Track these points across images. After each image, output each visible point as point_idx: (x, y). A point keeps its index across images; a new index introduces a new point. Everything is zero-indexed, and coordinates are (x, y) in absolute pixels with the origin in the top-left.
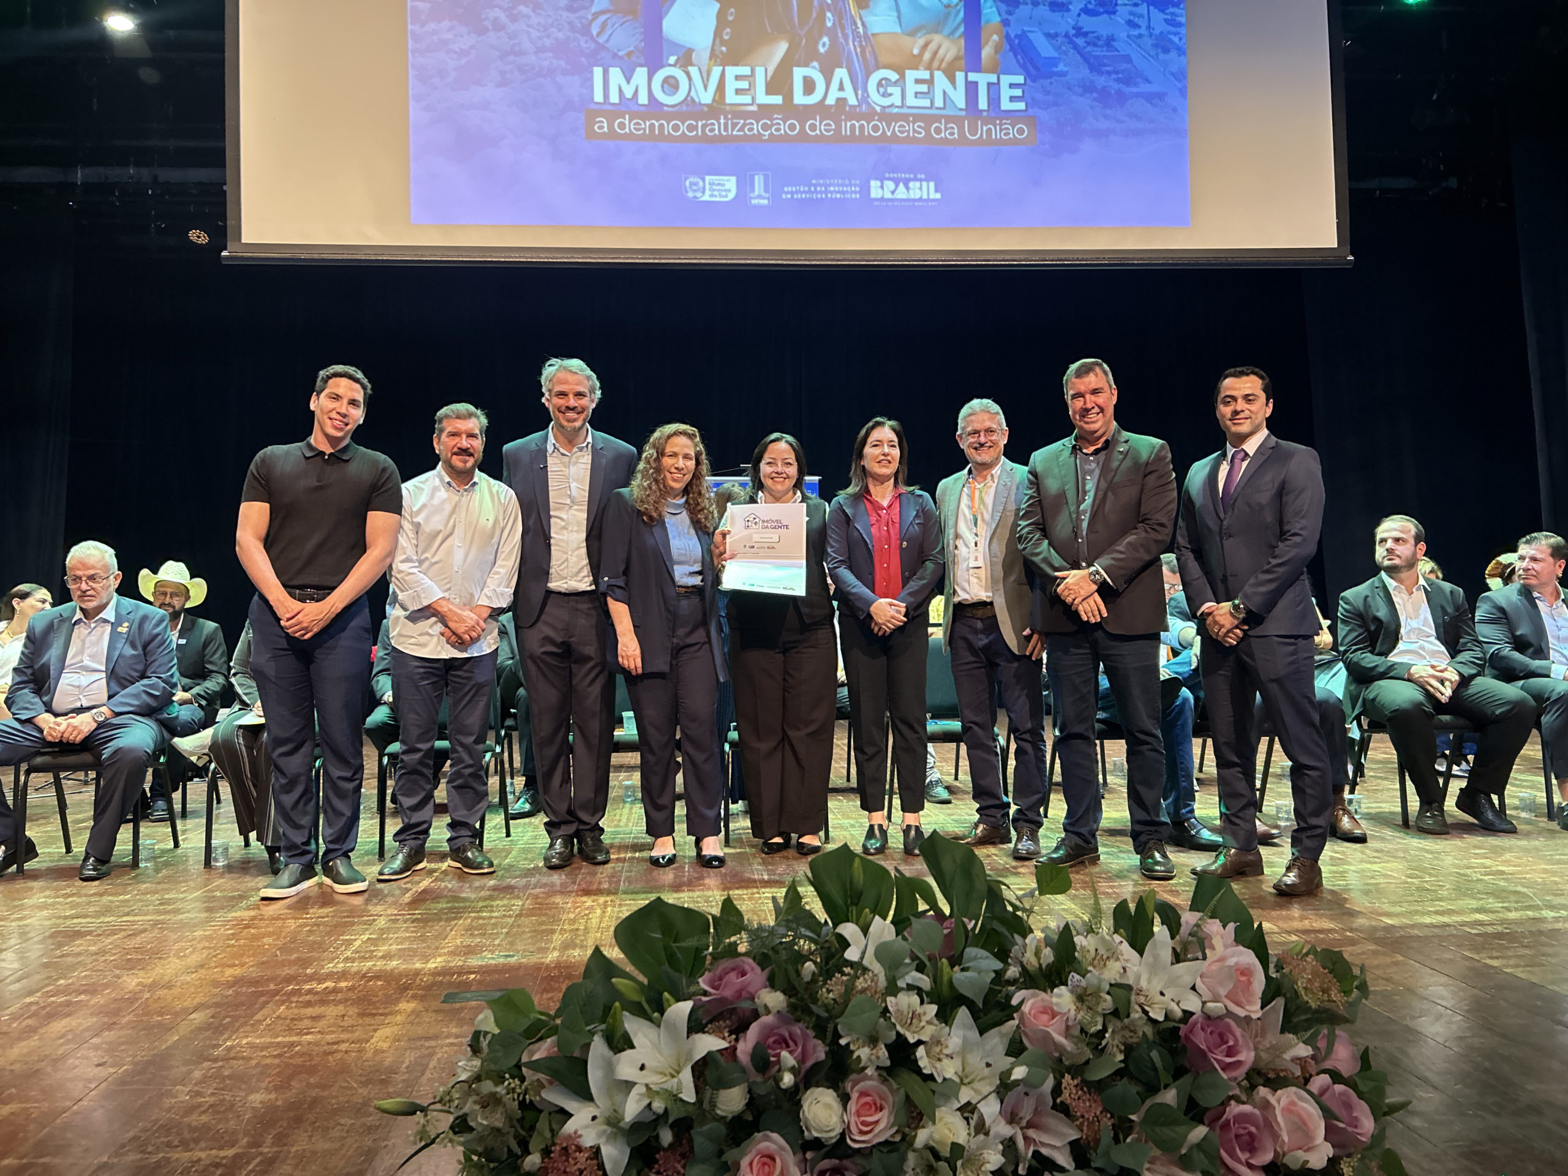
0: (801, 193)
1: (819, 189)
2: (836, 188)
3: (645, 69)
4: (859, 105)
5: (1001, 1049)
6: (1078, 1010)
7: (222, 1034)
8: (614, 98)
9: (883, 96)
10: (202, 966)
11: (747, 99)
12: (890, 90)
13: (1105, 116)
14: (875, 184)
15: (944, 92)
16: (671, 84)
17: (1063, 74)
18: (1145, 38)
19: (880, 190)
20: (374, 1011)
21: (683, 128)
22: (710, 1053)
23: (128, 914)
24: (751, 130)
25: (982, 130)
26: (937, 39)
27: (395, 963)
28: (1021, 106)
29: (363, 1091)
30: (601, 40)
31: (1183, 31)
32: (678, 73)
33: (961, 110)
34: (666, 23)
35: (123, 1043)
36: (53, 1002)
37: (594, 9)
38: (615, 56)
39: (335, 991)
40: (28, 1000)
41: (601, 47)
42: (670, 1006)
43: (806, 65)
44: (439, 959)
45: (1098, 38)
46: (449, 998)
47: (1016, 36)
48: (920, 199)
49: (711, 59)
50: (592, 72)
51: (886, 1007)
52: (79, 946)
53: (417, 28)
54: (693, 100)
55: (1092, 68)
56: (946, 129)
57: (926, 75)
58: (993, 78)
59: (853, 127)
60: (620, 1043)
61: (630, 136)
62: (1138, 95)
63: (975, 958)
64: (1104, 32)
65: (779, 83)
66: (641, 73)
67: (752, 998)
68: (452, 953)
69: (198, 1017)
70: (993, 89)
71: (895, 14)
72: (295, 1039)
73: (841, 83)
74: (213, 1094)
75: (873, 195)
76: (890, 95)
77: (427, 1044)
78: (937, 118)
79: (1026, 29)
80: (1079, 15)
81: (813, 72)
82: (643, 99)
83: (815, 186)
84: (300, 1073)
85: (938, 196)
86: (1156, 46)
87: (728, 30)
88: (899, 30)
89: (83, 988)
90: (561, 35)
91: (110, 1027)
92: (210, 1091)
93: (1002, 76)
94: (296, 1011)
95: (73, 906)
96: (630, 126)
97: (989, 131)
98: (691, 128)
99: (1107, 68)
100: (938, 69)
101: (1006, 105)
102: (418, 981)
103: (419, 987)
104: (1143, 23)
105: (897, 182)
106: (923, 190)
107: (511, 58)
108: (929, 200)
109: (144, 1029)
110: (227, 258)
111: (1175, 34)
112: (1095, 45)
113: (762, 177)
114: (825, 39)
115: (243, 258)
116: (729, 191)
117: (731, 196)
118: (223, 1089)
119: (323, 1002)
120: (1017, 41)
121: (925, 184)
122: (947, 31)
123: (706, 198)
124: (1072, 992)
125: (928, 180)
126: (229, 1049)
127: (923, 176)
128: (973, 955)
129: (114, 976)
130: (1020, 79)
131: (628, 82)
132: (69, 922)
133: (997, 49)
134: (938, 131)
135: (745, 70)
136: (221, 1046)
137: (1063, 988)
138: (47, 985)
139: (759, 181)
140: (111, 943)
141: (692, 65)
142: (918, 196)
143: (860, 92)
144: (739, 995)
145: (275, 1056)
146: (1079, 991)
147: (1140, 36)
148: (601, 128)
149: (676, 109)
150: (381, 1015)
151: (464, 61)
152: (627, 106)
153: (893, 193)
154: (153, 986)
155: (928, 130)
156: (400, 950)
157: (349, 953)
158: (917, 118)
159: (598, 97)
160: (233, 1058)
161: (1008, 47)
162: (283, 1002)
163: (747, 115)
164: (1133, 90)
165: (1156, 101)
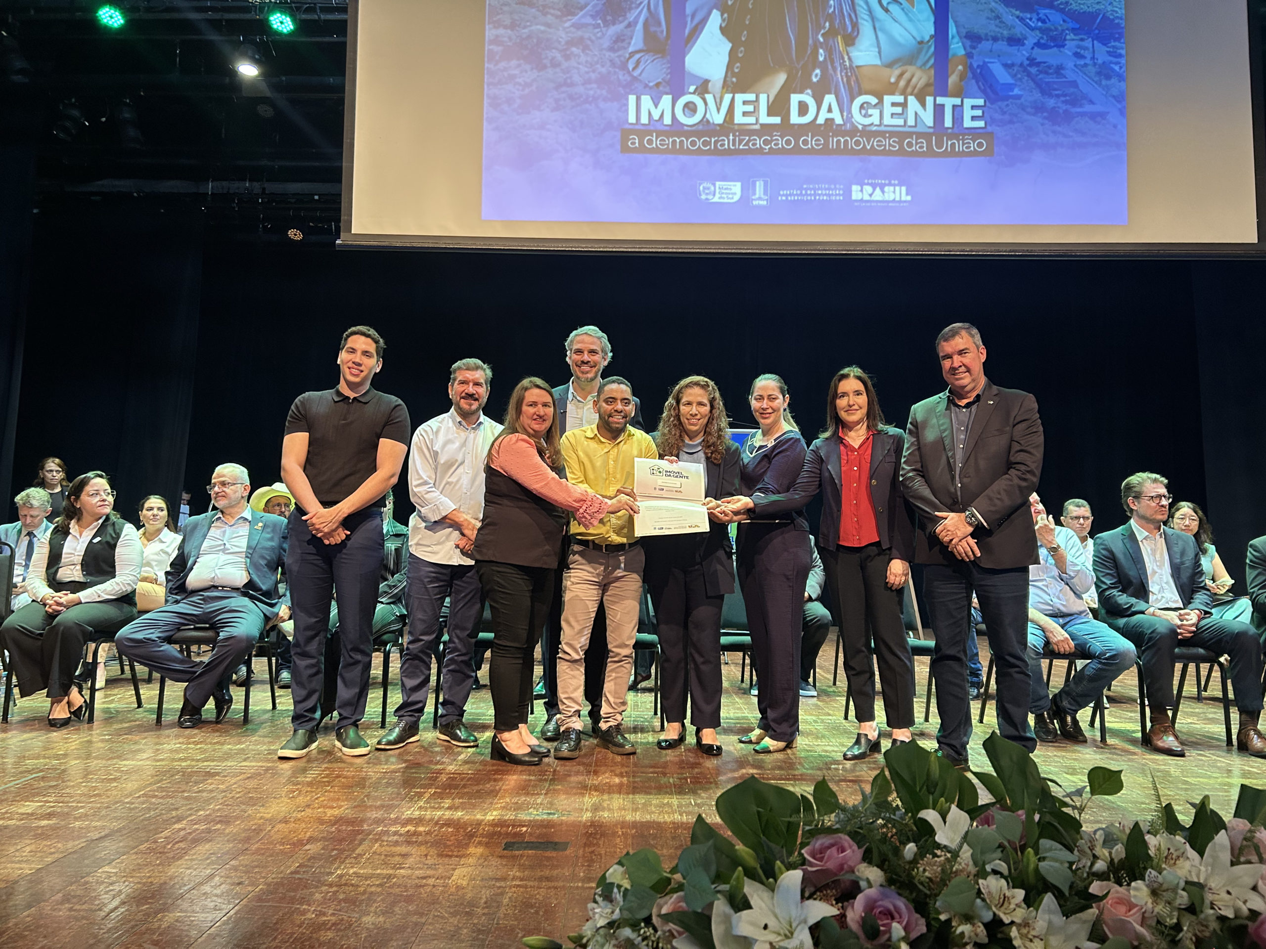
0: (794, 195)
1: (809, 192)
2: (824, 192)
3: (670, 97)
4: (845, 124)
5: (1084, 933)
6: (1155, 902)
7: (332, 863)
8: (644, 120)
9: (865, 116)
10: (308, 806)
11: (751, 120)
12: (870, 111)
13: (1054, 132)
14: (855, 188)
15: (916, 113)
16: (690, 108)
17: (1018, 97)
18: (1090, 67)
19: (860, 194)
20: (450, 853)
21: (699, 143)
22: (824, 919)
23: (245, 760)
24: (754, 144)
25: (947, 144)
26: (911, 69)
27: (460, 814)
28: (981, 124)
29: (454, 921)
30: (636, 74)
31: (1123, 61)
32: (696, 99)
33: (930, 127)
34: (688, 59)
35: (256, 867)
36: (197, 829)
37: (631, 49)
38: (646, 86)
39: (415, 833)
40: (177, 826)
41: (635, 79)
42: (782, 874)
43: (801, 92)
44: (495, 813)
45: (1049, 67)
46: (508, 846)
47: (978, 66)
48: (894, 201)
49: (723, 87)
50: (627, 99)
51: (979, 889)
52: (211, 784)
53: (491, 66)
54: (708, 121)
55: (1043, 92)
56: (917, 143)
57: (900, 99)
58: (957, 101)
59: (838, 142)
60: (740, 904)
61: (656, 150)
62: (1083, 114)
63: (1050, 850)
64: (1054, 62)
65: (779, 106)
66: (667, 100)
67: (853, 872)
68: (503, 808)
69: (313, 848)
70: (957, 110)
71: (877, 50)
72: (391, 872)
73: (830, 106)
74: (333, 914)
75: (854, 197)
76: (871, 116)
77: (498, 884)
78: (909, 135)
79: (987, 60)
80: (1033, 48)
81: (807, 98)
82: (667, 120)
83: (806, 189)
84: (400, 901)
85: (909, 198)
86: (1099, 73)
87: (738, 64)
88: (878, 62)
89: (218, 819)
90: (604, 70)
91: (244, 851)
92: (331, 912)
93: (965, 100)
94: (388, 849)
95: (204, 751)
96: (656, 143)
97: (953, 145)
98: (705, 143)
99: (1057, 92)
100: (911, 94)
101: (968, 123)
102: (481, 831)
103: (482, 835)
104: (1088, 54)
105: (874, 187)
106: (896, 193)
107: (564, 89)
108: (900, 202)
109: (271, 856)
110: (340, 245)
111: (1116, 63)
112: (1046, 73)
113: (762, 183)
114: (818, 71)
115: (351, 245)
116: (735, 194)
117: (736, 198)
118: (340, 910)
119: (409, 843)
120: (978, 71)
121: (897, 188)
122: (920, 62)
123: (716, 199)
124: (1147, 886)
125: (900, 185)
126: (340, 876)
127: (896, 182)
128: (1048, 846)
129: (242, 811)
130: (981, 102)
131: (656, 106)
132: (201, 764)
133: (962, 77)
134: (910, 145)
135: (751, 97)
136: (333, 873)
137: (1139, 882)
138: (191, 815)
139: (759, 186)
140: (235, 783)
141: (708, 93)
142: (891, 198)
143: (845, 114)
144: (841, 867)
145: (378, 885)
146: (1155, 885)
147: (1086, 65)
148: (633, 143)
149: (694, 128)
150: (457, 856)
151: (527, 91)
152: (655, 128)
153: (871, 195)
154: (271, 821)
155: (901, 143)
156: (461, 803)
157: (421, 803)
158: (892, 134)
159: (632, 119)
160: (345, 885)
161: (971, 76)
162: (376, 841)
163: (751, 133)
164: (1079, 110)
165: (1099, 119)
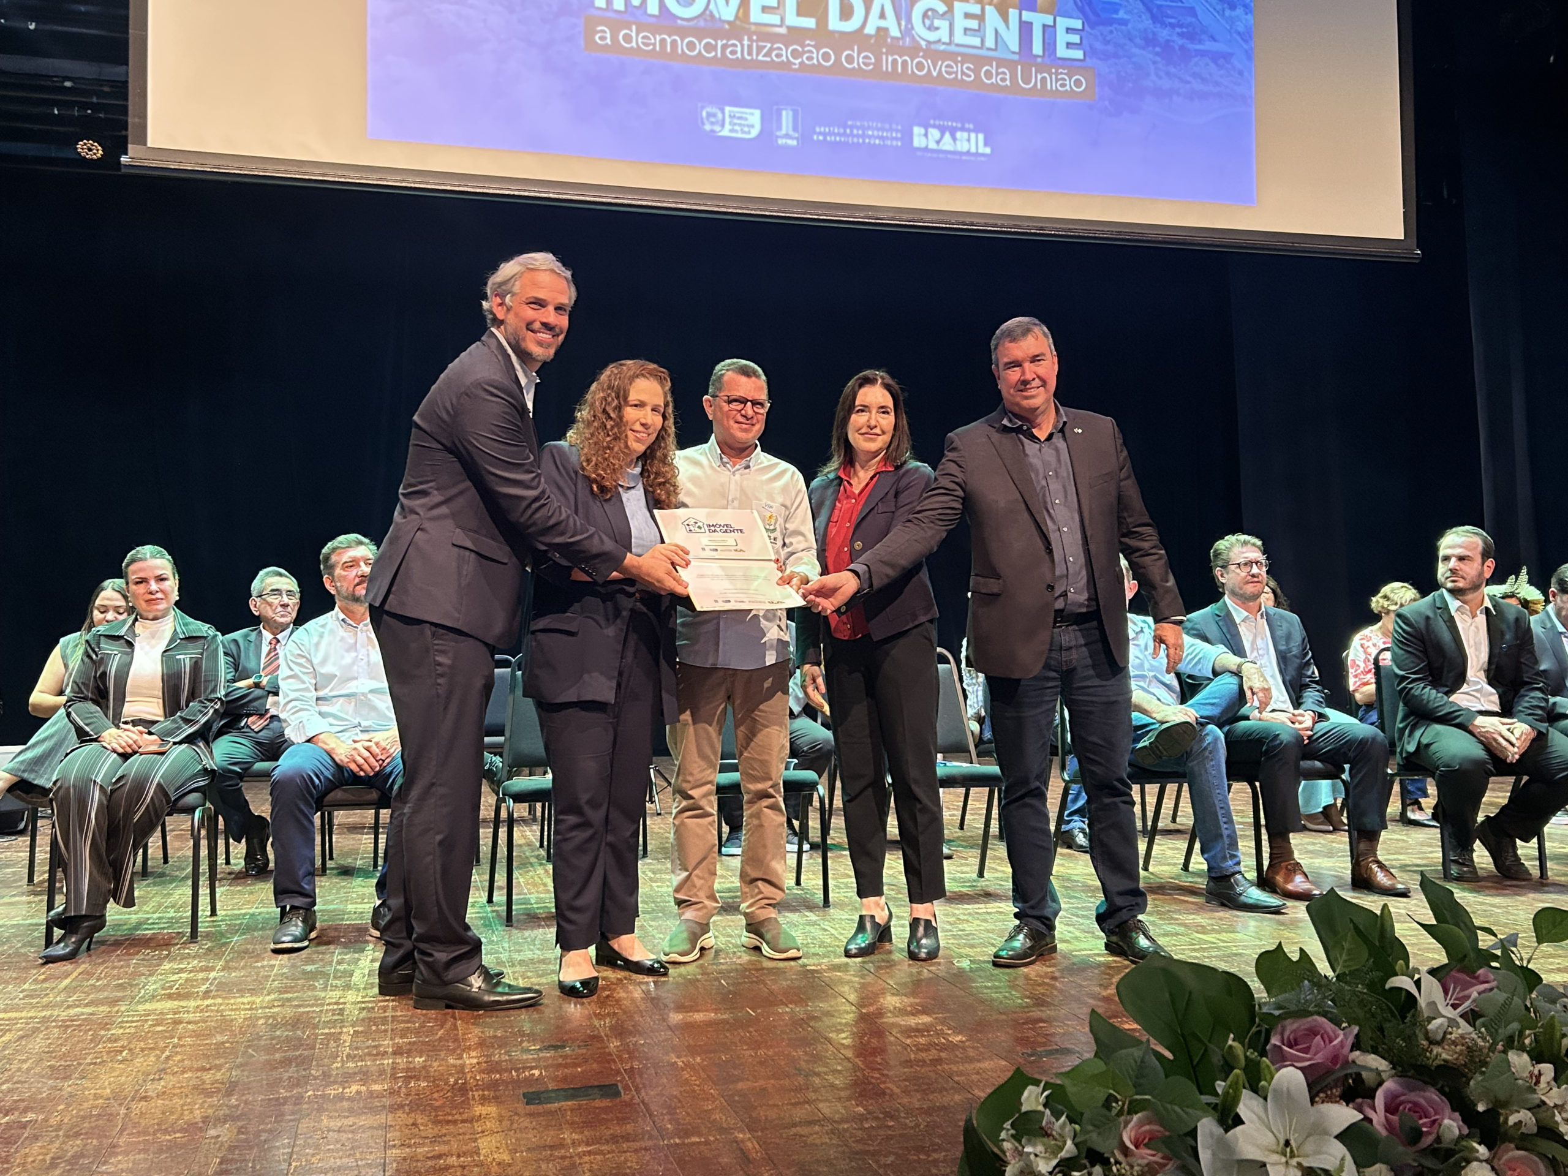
0: (835, 135)
1: (855, 131)
2: (876, 133)
4: (903, 38)
8: (619, 4)
9: (929, 29)
11: (774, 19)
12: (937, 23)
13: (1168, 74)
15: (996, 31)
17: (1124, 22)
19: (924, 140)
20: (450, 1118)
21: (700, 47)
22: (1350, 1125)
24: (779, 56)
25: (1037, 78)
28: (1078, 54)
33: (1014, 53)
42: (1274, 1073)
44: (473, 1053)
46: (530, 1099)
48: (968, 153)
54: (712, 15)
55: (1154, 18)
56: (997, 74)
57: (976, 9)
58: (1049, 20)
59: (895, 62)
61: (636, 51)
62: (1203, 54)
70: (1049, 31)
73: (882, 10)
75: (916, 143)
76: (937, 29)
77: (557, 1154)
78: (988, 60)
82: (653, 9)
83: (852, 127)
85: (988, 150)
86: (1222, 1)
93: (1058, 19)
96: (637, 40)
97: (1044, 79)
98: (709, 47)
99: (1172, 21)
100: (990, 4)
101: (1062, 52)
102: (472, 1082)
103: (479, 1088)
105: (943, 130)
106: (971, 143)
108: (977, 154)
110: (127, 165)
113: (791, 113)
115: (146, 167)
116: (752, 126)
117: (755, 132)
121: (973, 135)
123: (725, 132)
125: (976, 131)
127: (971, 126)
130: (1078, 24)
134: (988, 74)
139: (786, 116)
142: (965, 149)
143: (903, 23)
144: (1335, 1059)
148: (602, 38)
149: (691, 23)
150: (462, 1122)
152: (635, 17)
153: (938, 142)
155: (977, 72)
158: (966, 58)
163: (773, 38)
164: (1199, 47)
165: (1221, 61)
